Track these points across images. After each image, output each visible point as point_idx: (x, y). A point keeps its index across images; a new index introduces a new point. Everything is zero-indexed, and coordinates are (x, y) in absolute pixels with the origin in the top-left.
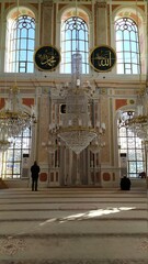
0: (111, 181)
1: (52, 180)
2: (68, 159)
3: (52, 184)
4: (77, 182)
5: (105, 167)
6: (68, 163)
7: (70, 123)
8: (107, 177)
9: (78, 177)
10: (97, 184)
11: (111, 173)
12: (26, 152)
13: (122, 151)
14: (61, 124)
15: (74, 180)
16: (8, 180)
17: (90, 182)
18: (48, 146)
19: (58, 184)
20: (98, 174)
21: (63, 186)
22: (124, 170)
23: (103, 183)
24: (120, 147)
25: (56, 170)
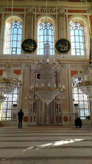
0: (68, 122)
1: (31, 121)
2: (41, 108)
3: (31, 124)
4: (47, 123)
5: (65, 113)
6: (41, 110)
7: (43, 85)
8: (66, 119)
9: (48, 118)
10: (60, 124)
11: (68, 117)
12: (15, 103)
13: (75, 103)
14: (37, 86)
15: (45, 121)
17: (55, 122)
18: (29, 99)
19: (35, 124)
20: (60, 117)
21: (39, 125)
22: (77, 114)
23: (64, 123)
24: (74, 100)
25: (33, 115)
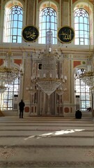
0: (69, 113)
1: (32, 112)
2: (43, 99)
3: (32, 114)
4: (48, 113)
5: (66, 104)
6: (43, 101)
7: (45, 76)
8: (67, 110)
9: (49, 110)
10: (60, 115)
11: (69, 108)
12: (16, 94)
13: (77, 94)
14: (39, 76)
15: (46, 112)
16: (5, 111)
17: (56, 113)
18: (30, 90)
19: (36, 114)
20: (61, 108)
21: (39, 115)
22: (78, 106)
23: (65, 114)
25: (35, 105)
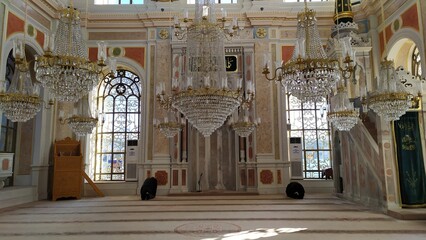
0: (274, 185)
1: (176, 183)
2: (203, 148)
3: (175, 189)
4: (217, 187)
5: (264, 160)
6: (203, 154)
8: (267, 177)
10: (249, 190)
11: (274, 171)
12: (134, 137)
13: (294, 134)
15: (213, 183)
17: (239, 186)
19: (185, 189)
20: (252, 173)
21: (195, 192)
22: (297, 167)
23: (261, 187)
24: (289, 127)
25: (181, 166)
